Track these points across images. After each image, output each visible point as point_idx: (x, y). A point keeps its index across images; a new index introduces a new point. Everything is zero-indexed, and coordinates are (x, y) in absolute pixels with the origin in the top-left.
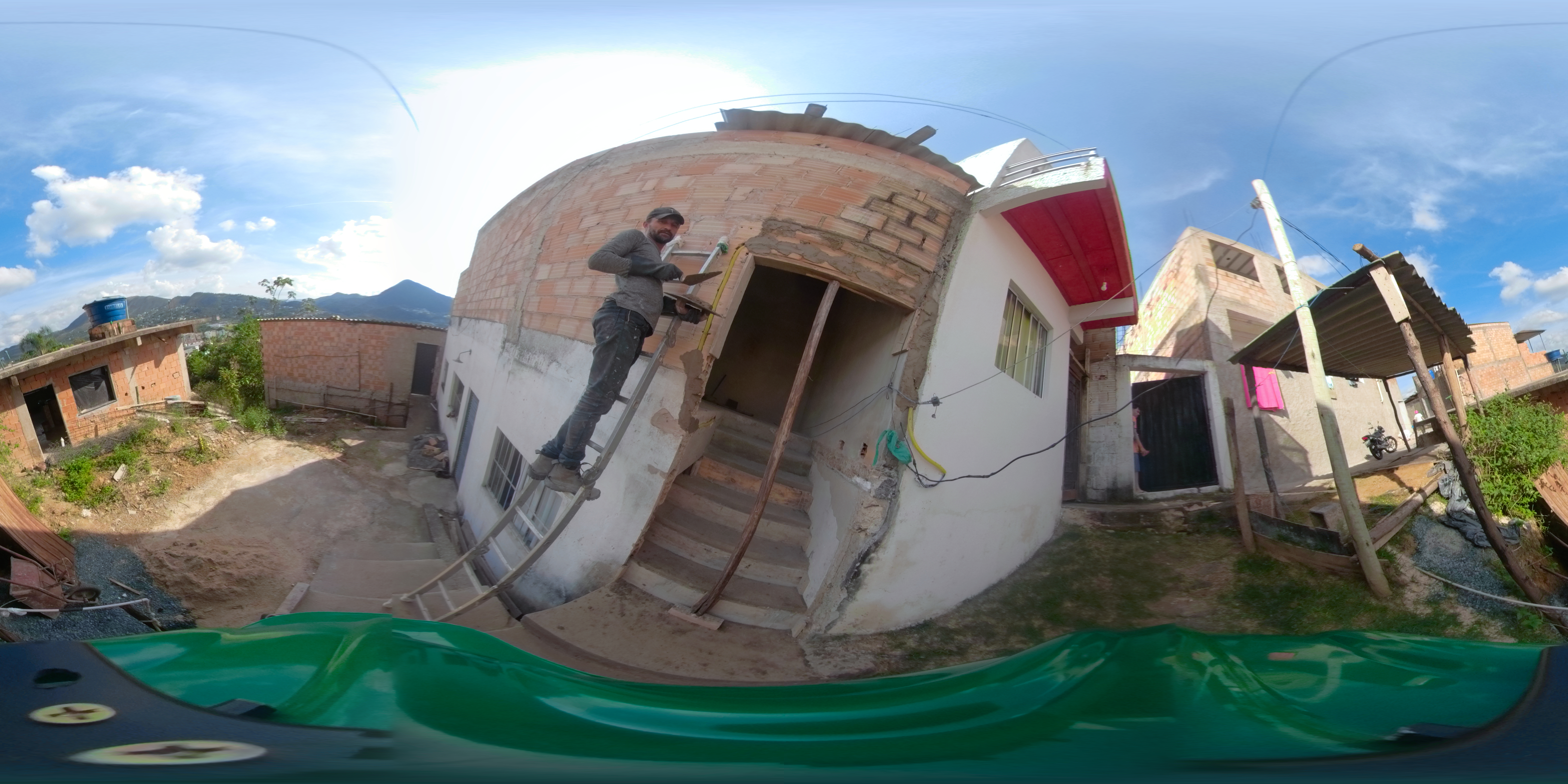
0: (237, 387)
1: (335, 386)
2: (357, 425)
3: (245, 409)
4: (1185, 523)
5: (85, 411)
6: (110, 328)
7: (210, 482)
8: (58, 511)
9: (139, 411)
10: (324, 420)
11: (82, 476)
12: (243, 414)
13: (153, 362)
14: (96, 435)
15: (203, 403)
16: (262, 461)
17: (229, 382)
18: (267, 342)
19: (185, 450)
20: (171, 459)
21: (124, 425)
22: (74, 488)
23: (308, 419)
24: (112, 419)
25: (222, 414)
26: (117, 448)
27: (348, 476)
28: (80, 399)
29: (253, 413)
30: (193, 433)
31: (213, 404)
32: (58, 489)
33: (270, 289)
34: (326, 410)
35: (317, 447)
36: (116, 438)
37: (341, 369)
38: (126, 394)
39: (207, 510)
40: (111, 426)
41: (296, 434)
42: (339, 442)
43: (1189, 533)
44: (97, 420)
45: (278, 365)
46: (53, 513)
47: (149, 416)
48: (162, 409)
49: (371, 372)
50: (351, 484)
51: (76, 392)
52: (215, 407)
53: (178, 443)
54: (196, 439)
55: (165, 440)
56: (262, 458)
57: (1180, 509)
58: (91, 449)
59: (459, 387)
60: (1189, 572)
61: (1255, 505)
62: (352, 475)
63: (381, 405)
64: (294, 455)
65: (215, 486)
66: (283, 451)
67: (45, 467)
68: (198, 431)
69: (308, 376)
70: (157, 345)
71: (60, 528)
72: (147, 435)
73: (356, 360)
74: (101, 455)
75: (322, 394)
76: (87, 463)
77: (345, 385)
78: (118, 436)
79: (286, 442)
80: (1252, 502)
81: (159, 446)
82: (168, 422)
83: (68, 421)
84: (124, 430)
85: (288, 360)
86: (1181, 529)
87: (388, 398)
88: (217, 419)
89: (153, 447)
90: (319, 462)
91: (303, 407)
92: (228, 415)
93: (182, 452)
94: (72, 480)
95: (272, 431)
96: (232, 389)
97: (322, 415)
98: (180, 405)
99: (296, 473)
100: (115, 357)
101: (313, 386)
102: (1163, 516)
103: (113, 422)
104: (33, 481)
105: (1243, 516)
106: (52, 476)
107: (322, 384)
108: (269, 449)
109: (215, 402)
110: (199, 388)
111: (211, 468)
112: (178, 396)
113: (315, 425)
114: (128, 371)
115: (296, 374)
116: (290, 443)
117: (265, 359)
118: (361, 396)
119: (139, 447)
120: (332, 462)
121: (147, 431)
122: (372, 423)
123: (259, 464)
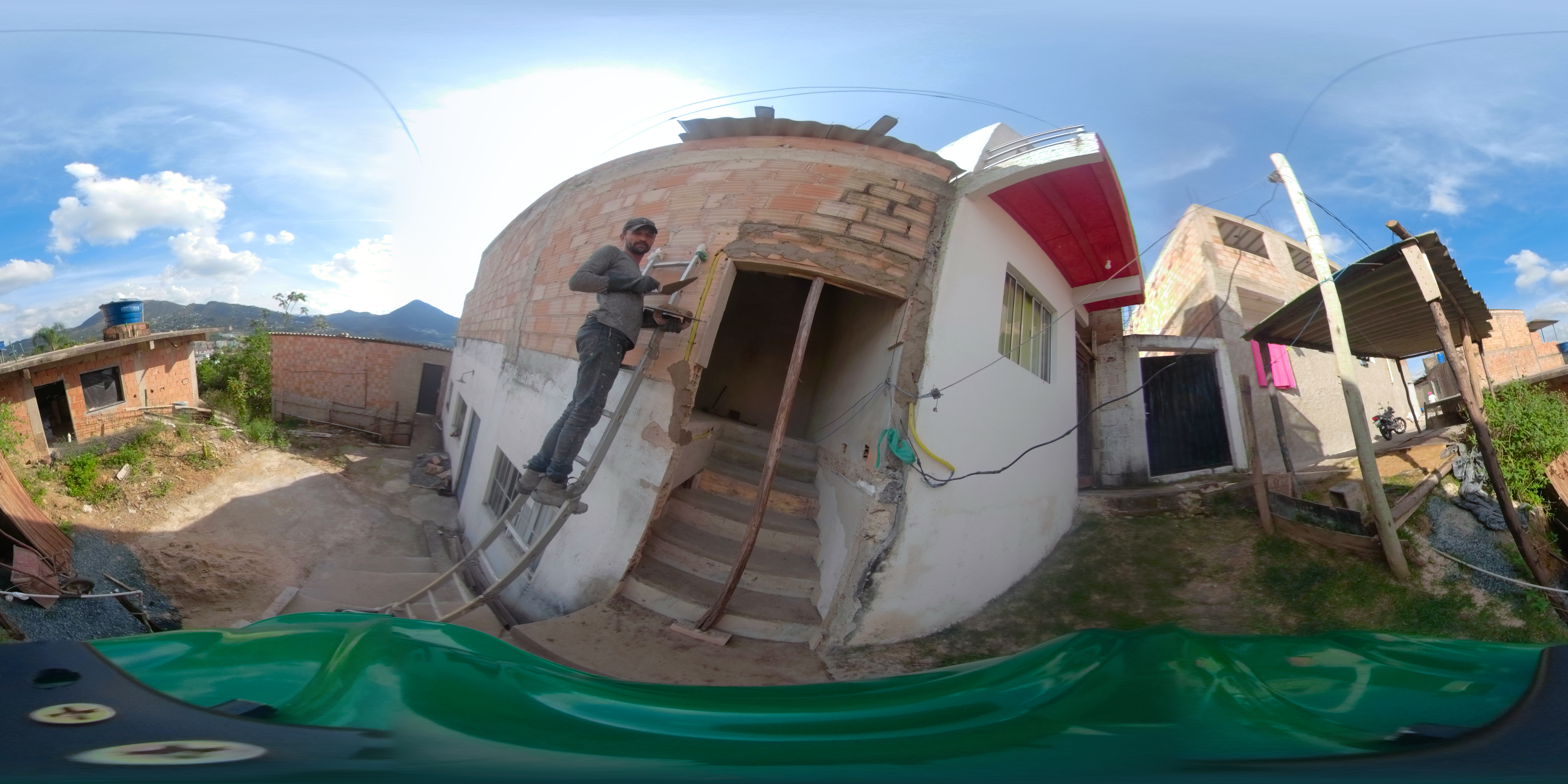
0: (244, 398)
1: (342, 403)
2: (360, 442)
3: (251, 420)
4: (1202, 505)
5: (93, 409)
6: (125, 330)
7: (212, 488)
8: (60, 505)
9: (147, 414)
10: (328, 435)
11: (86, 472)
12: (248, 424)
13: (163, 366)
14: (102, 433)
15: (210, 410)
16: (264, 471)
17: (236, 392)
18: (277, 356)
19: (189, 455)
20: (175, 463)
21: (131, 425)
22: (77, 483)
23: (313, 434)
24: (119, 419)
25: (228, 423)
26: (122, 448)
27: (348, 491)
28: (89, 397)
29: (258, 424)
30: (198, 439)
31: (220, 413)
32: (62, 484)
33: (283, 303)
34: (332, 426)
35: (320, 461)
36: (122, 438)
37: (347, 386)
38: (135, 396)
39: (206, 515)
40: (119, 426)
41: (300, 447)
42: (341, 457)
43: (1207, 516)
44: (104, 419)
45: (286, 378)
46: (55, 506)
47: (156, 419)
48: (169, 414)
49: (377, 391)
50: (351, 498)
51: (85, 390)
52: (221, 415)
53: (182, 448)
54: (201, 445)
55: (170, 444)
56: (264, 468)
57: (1197, 492)
58: (97, 447)
59: (463, 407)
60: (1210, 556)
61: (1273, 485)
62: (353, 490)
63: (387, 423)
64: (296, 467)
65: (216, 492)
66: (286, 463)
67: (50, 460)
68: (203, 438)
69: (315, 392)
70: (169, 351)
71: (61, 521)
72: (153, 438)
73: (362, 378)
74: (106, 452)
75: (328, 410)
76: (92, 460)
77: (351, 402)
78: (124, 436)
79: (289, 455)
80: (1270, 482)
81: (164, 449)
82: (174, 426)
83: (75, 418)
84: (130, 431)
85: (296, 375)
86: (1199, 512)
87: (393, 417)
88: (223, 427)
89: (158, 450)
90: (320, 476)
91: (309, 422)
92: (234, 425)
93: (186, 457)
94: (76, 475)
95: (276, 443)
96: (239, 399)
97: (327, 431)
98: (187, 411)
99: (296, 485)
100: (127, 359)
101: (319, 401)
102: (1181, 499)
103: (121, 422)
104: (38, 474)
105: (1261, 496)
106: (56, 470)
107: (328, 400)
108: (272, 460)
109: (222, 411)
110: (207, 396)
111: (213, 475)
112: (186, 402)
113: (319, 439)
114: (139, 374)
115: (303, 389)
116: (293, 455)
117: (274, 373)
118: (367, 414)
119: (144, 449)
120: (334, 476)
121: (153, 433)
122: (376, 440)
123: (262, 473)
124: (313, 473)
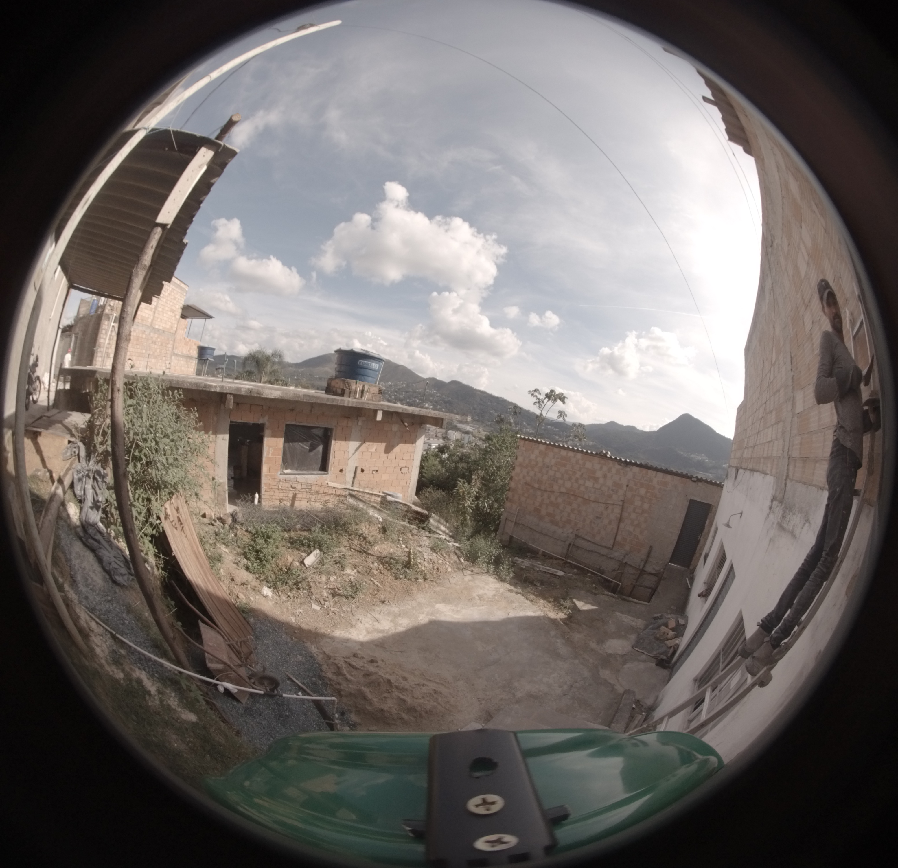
0: (471, 508)
1: (586, 537)
2: (596, 588)
3: (473, 535)
5: (289, 471)
6: (353, 387)
9: (351, 496)
10: (561, 574)
12: (468, 540)
14: (292, 505)
16: (474, 598)
18: (519, 465)
19: (391, 558)
20: (372, 563)
21: (331, 505)
22: (258, 558)
23: (543, 567)
24: (317, 493)
25: (444, 532)
26: (315, 529)
28: (289, 455)
30: (405, 542)
31: (437, 518)
33: (539, 402)
34: (568, 563)
35: (542, 601)
36: (317, 517)
37: (598, 518)
38: (342, 471)
40: (314, 501)
41: (523, 580)
42: (569, 602)
44: (299, 487)
45: (526, 495)
47: (361, 505)
48: (377, 503)
49: (630, 530)
51: (287, 445)
53: (385, 548)
54: (407, 550)
55: (371, 539)
56: (475, 595)
58: (285, 520)
59: (722, 559)
63: (631, 572)
64: (512, 602)
65: (414, 608)
66: (502, 594)
68: (411, 543)
69: (558, 518)
70: (396, 428)
72: (353, 527)
73: (618, 511)
74: (296, 530)
75: (568, 544)
76: (278, 534)
77: (597, 539)
78: (319, 514)
79: (507, 586)
81: (363, 544)
82: (380, 520)
83: (266, 475)
84: (328, 511)
85: (538, 493)
87: (642, 565)
89: (356, 542)
90: (537, 619)
91: (540, 553)
92: (451, 537)
93: (387, 559)
94: (257, 547)
95: (496, 569)
97: (560, 567)
101: (560, 531)
103: (319, 497)
108: (487, 587)
111: (415, 588)
113: (548, 576)
115: (544, 512)
116: (512, 588)
117: (511, 484)
118: (612, 556)
119: (340, 537)
120: (554, 621)
121: (355, 522)
122: (614, 590)
123: (471, 600)
124: (530, 613)
